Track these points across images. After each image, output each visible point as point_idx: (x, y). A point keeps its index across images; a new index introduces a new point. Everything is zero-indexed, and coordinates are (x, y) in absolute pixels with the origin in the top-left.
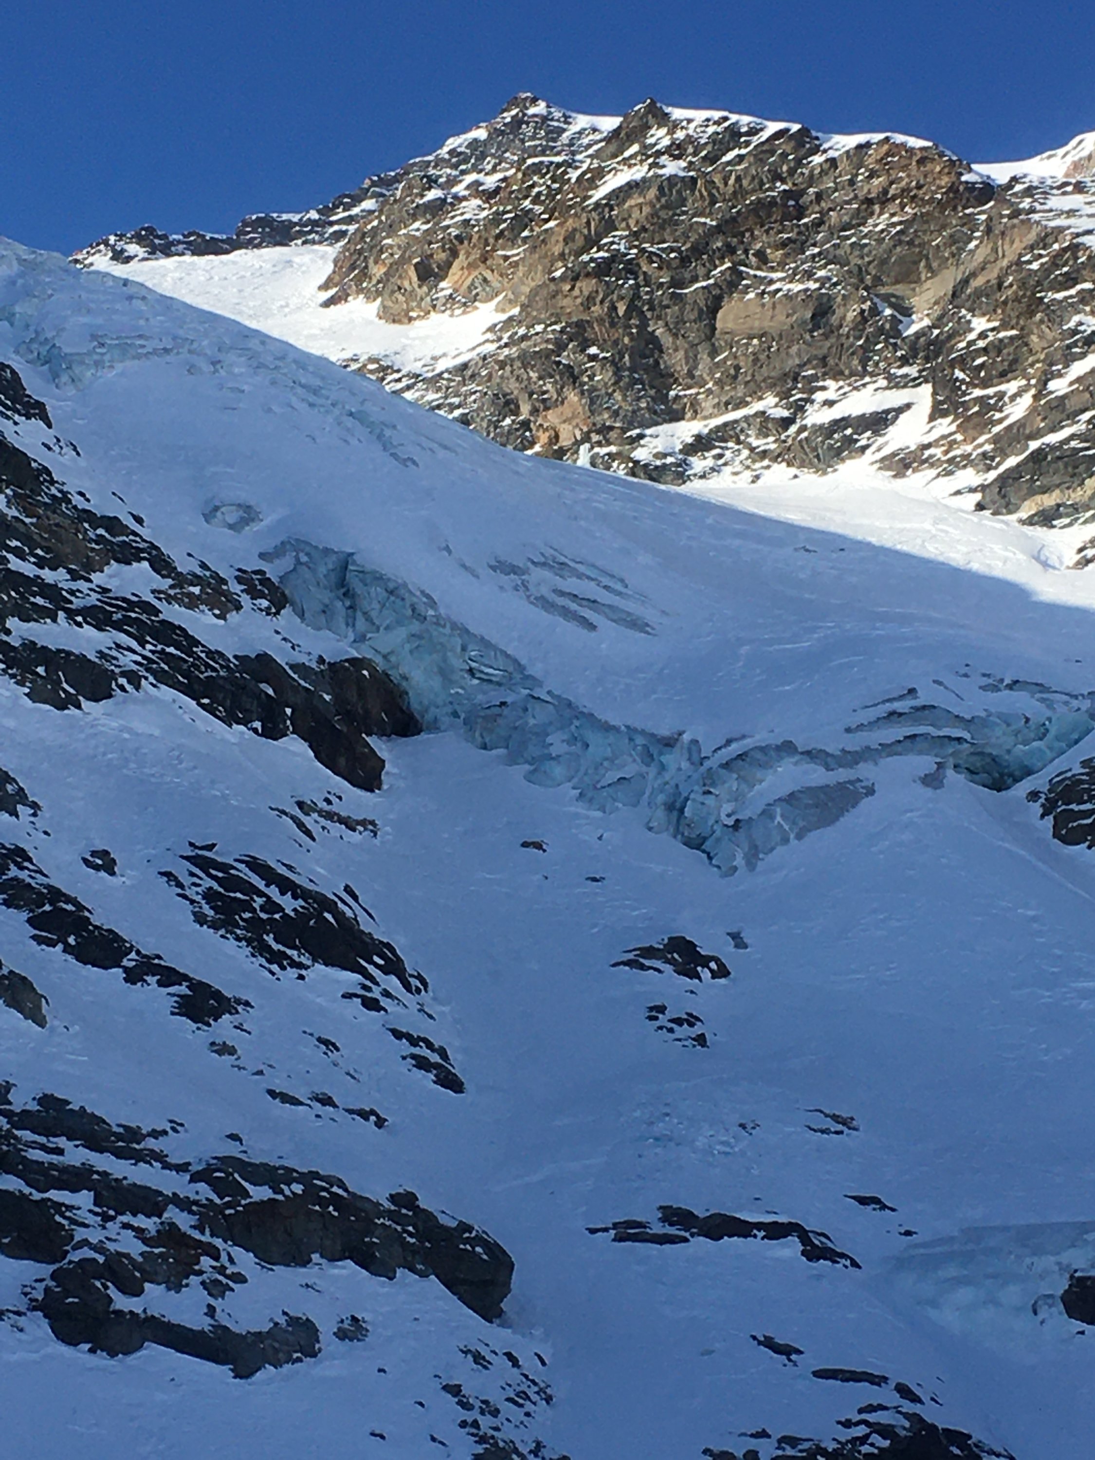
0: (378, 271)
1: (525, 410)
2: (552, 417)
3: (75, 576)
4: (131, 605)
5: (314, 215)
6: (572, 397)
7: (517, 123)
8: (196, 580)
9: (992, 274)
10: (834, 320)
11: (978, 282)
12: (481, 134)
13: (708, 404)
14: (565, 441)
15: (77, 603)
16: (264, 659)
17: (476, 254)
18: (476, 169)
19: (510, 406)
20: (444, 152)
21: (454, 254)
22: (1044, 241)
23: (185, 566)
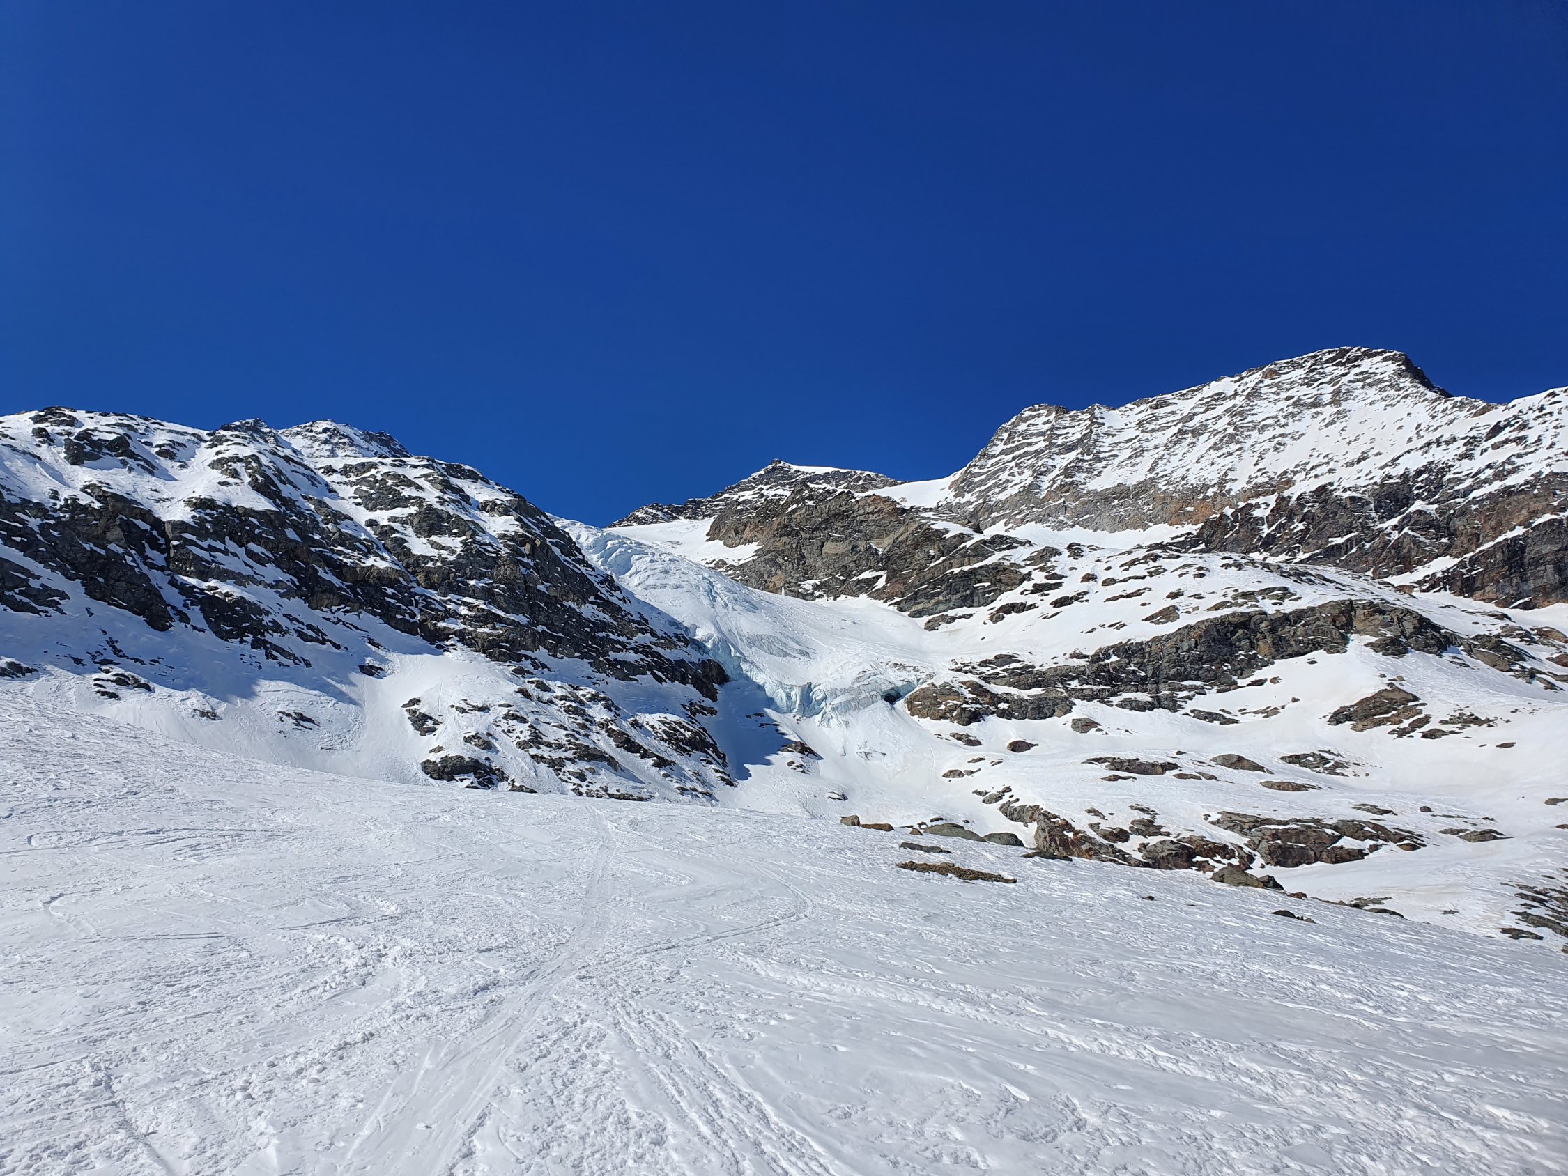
0: (724, 531)
1: (766, 576)
2: (773, 579)
3: (628, 638)
4: (644, 646)
5: (709, 499)
6: (780, 572)
7: (774, 468)
8: (663, 638)
9: (904, 536)
10: (858, 549)
11: (900, 539)
12: (762, 472)
13: (820, 575)
14: (777, 586)
15: (629, 647)
16: (682, 661)
17: (752, 527)
18: (761, 483)
19: (761, 575)
20: (751, 478)
21: (746, 526)
22: (919, 527)
23: (660, 634)
